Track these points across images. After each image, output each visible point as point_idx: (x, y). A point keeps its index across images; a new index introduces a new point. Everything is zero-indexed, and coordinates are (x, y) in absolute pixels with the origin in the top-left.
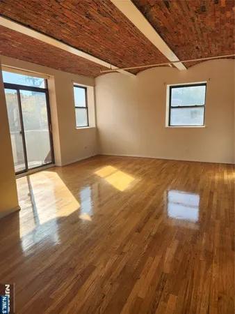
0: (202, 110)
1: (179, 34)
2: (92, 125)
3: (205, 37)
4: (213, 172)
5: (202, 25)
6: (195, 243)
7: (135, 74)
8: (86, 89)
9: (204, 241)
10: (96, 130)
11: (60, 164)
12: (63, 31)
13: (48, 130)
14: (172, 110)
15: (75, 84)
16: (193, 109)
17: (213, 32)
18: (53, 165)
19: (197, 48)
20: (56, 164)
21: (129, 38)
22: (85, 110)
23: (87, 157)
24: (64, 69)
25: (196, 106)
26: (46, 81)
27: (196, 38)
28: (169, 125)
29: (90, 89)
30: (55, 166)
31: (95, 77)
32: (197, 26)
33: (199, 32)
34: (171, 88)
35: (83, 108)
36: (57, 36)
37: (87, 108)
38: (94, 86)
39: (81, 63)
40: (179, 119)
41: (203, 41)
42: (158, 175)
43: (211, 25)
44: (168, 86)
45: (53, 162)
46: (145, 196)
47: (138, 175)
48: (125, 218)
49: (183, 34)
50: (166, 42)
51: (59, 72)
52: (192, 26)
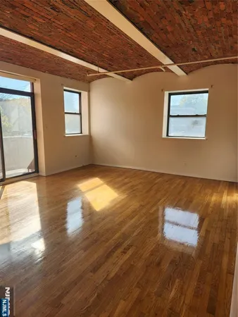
0: (204, 120)
1: (166, 32)
2: (86, 132)
3: (201, 37)
4: (210, 191)
5: (193, 21)
6: (160, 296)
7: (132, 80)
8: (80, 94)
9: (172, 294)
10: (90, 137)
11: (44, 174)
12: (29, 26)
13: (32, 137)
14: (171, 119)
15: (65, 88)
16: (194, 119)
17: (208, 30)
18: (36, 174)
19: (194, 50)
20: (40, 174)
21: (111, 37)
22: (78, 117)
23: (76, 167)
24: (52, 72)
25: (197, 116)
26: (32, 85)
27: (189, 38)
28: (167, 135)
29: (85, 94)
30: (39, 176)
31: (90, 82)
32: (187, 21)
33: (192, 30)
34: (170, 95)
35: (75, 114)
36: (24, 31)
37: (80, 114)
38: (89, 91)
39: (68, 65)
40: (179, 129)
41: (198, 41)
42: (148, 192)
43: (204, 21)
44: (166, 94)
45: (37, 171)
46: (120, 220)
47: (124, 192)
48: (85, 249)
49: (172, 32)
50: (152, 41)
51: (47, 75)
52: (181, 22)
